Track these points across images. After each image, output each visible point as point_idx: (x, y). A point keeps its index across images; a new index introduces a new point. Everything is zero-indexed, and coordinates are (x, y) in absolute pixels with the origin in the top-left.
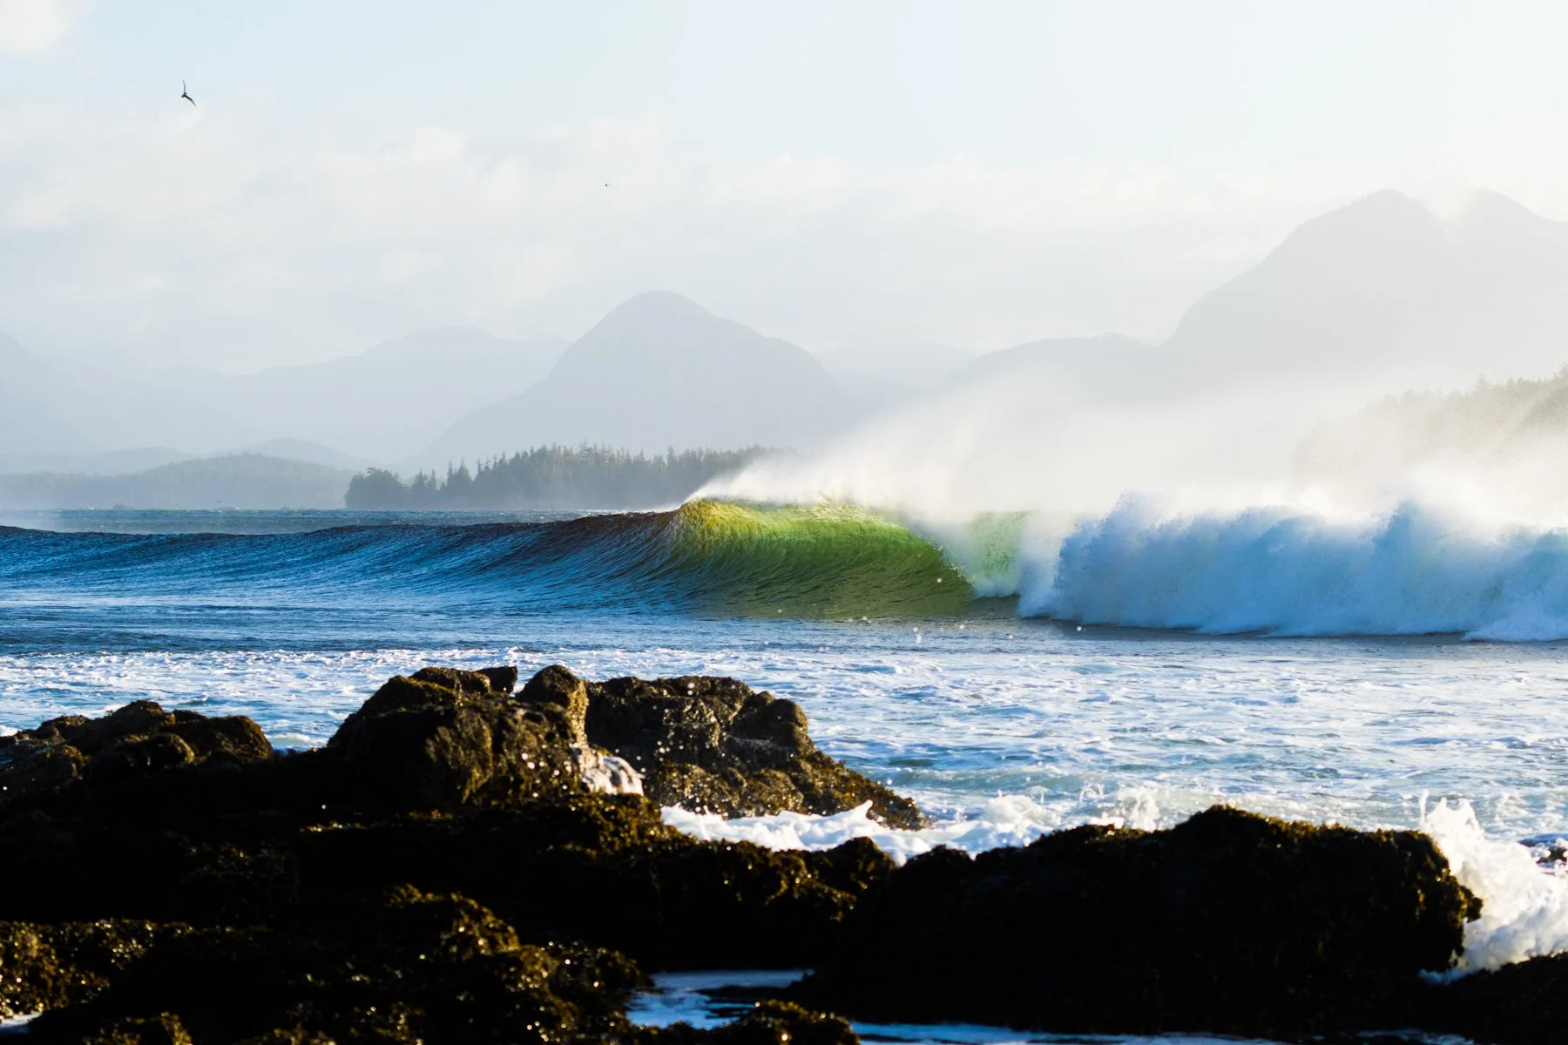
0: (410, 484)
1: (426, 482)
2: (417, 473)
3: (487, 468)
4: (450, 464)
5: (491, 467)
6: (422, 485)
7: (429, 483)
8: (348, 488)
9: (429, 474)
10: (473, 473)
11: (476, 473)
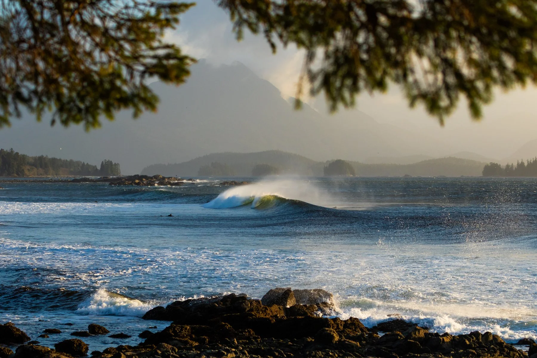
0: (504, 168)
1: (510, 167)
2: (507, 164)
3: (531, 162)
4: (518, 161)
5: (532, 162)
6: (509, 168)
7: (511, 168)
8: (483, 169)
9: (511, 164)
10: (526, 164)
11: (527, 164)
